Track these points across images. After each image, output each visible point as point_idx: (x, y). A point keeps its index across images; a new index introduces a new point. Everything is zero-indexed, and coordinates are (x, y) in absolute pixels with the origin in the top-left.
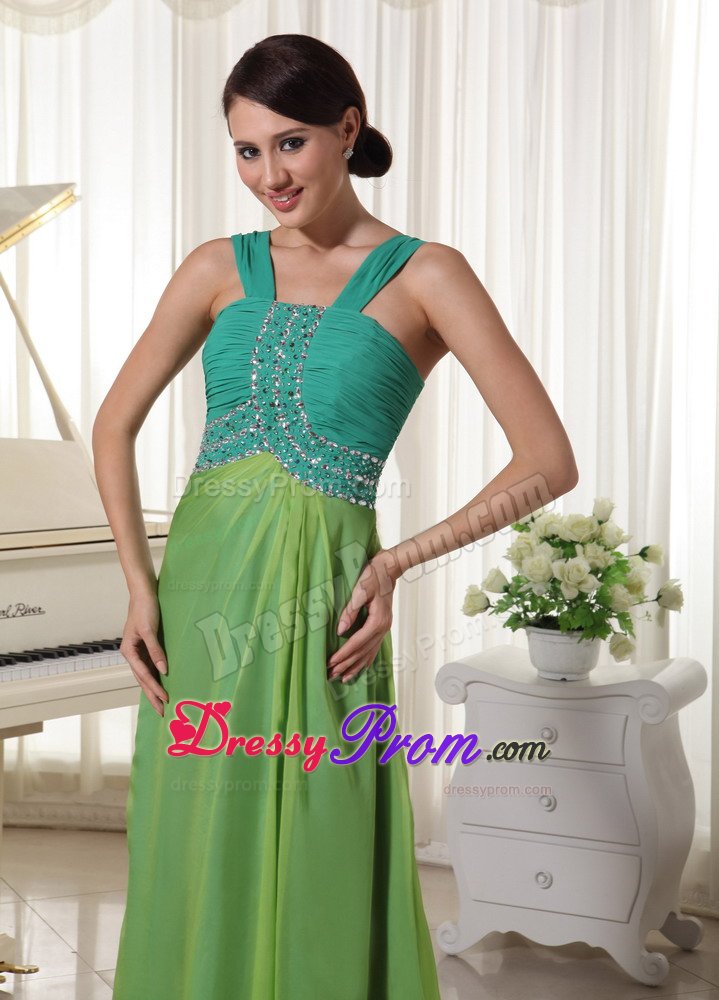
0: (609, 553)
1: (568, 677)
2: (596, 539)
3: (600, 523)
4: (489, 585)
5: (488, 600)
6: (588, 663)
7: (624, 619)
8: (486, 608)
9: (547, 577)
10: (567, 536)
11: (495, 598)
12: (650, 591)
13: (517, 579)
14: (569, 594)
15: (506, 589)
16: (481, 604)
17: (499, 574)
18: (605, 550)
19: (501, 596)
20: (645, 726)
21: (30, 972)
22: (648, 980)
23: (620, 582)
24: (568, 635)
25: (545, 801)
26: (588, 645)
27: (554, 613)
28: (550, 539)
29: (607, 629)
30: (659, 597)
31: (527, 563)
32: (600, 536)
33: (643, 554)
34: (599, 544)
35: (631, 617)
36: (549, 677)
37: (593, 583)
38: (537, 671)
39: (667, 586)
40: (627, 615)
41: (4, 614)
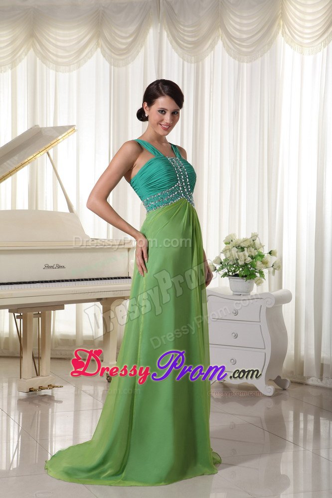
0: (256, 251)
1: (242, 294)
2: (252, 246)
3: (253, 241)
4: (215, 262)
5: (215, 268)
6: (250, 289)
8: (215, 270)
9: (235, 258)
10: (243, 245)
11: (218, 267)
12: (270, 265)
13: (226, 260)
14: (241, 263)
15: (221, 263)
17: (218, 258)
19: (220, 266)
20: (267, 308)
21: (60, 387)
23: (260, 260)
24: (242, 279)
25: (234, 335)
26: (249, 282)
27: (238, 272)
28: (238, 247)
29: (255, 276)
30: (273, 266)
31: (228, 254)
32: (254, 245)
33: (270, 253)
35: (264, 273)
36: (236, 293)
37: (249, 260)
38: (232, 292)
39: (275, 262)
40: (262, 272)
41: (52, 267)
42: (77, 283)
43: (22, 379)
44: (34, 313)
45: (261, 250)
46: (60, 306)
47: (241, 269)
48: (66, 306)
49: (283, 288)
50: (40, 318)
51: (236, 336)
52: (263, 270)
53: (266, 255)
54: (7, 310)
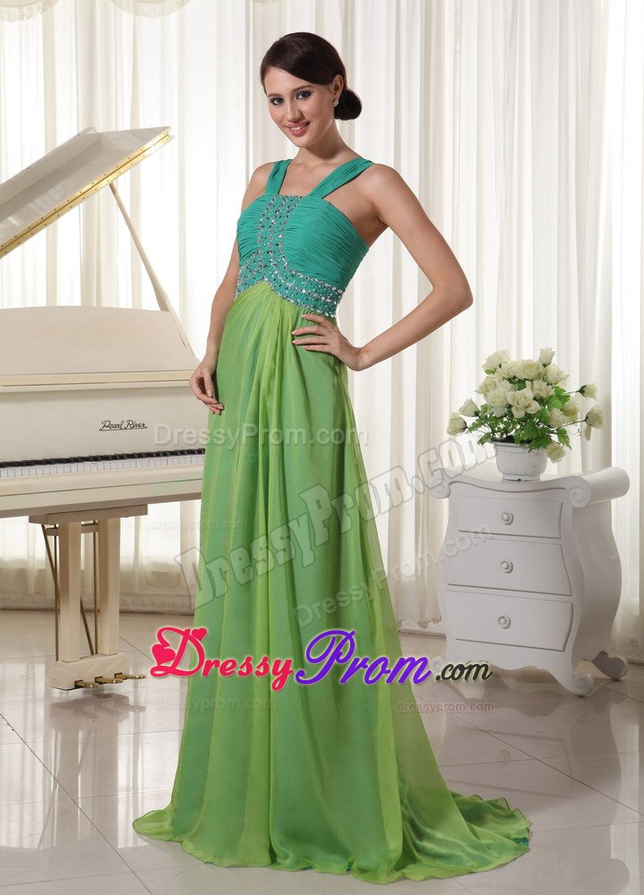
0: (550, 387)
1: (522, 478)
2: (542, 377)
3: (545, 365)
4: (463, 411)
5: (465, 423)
6: (538, 468)
7: (563, 434)
8: (464, 429)
9: (505, 404)
10: (521, 376)
11: (470, 421)
12: (581, 416)
13: (485, 408)
14: (518, 414)
15: (476, 414)
16: (460, 426)
17: (470, 402)
18: (548, 384)
19: (474, 419)
20: (574, 509)
21: (140, 678)
22: (580, 692)
23: (558, 407)
24: (521, 446)
25: (505, 565)
26: (537, 454)
27: (513, 433)
28: (512, 380)
29: (550, 441)
30: (587, 418)
31: (491, 394)
32: (545, 375)
33: (582, 391)
34: (544, 380)
35: (568, 434)
36: (509, 478)
37: (535, 407)
38: (501, 474)
39: (592, 410)
40: (565, 432)
41: (119, 427)
42: (171, 459)
43: (60, 661)
44: (83, 523)
45: (560, 385)
46: (137, 507)
47: (518, 427)
48: (150, 507)
49: (614, 464)
50: (97, 533)
51: (510, 569)
52: (566, 428)
53: (573, 395)
54: (26, 518)
